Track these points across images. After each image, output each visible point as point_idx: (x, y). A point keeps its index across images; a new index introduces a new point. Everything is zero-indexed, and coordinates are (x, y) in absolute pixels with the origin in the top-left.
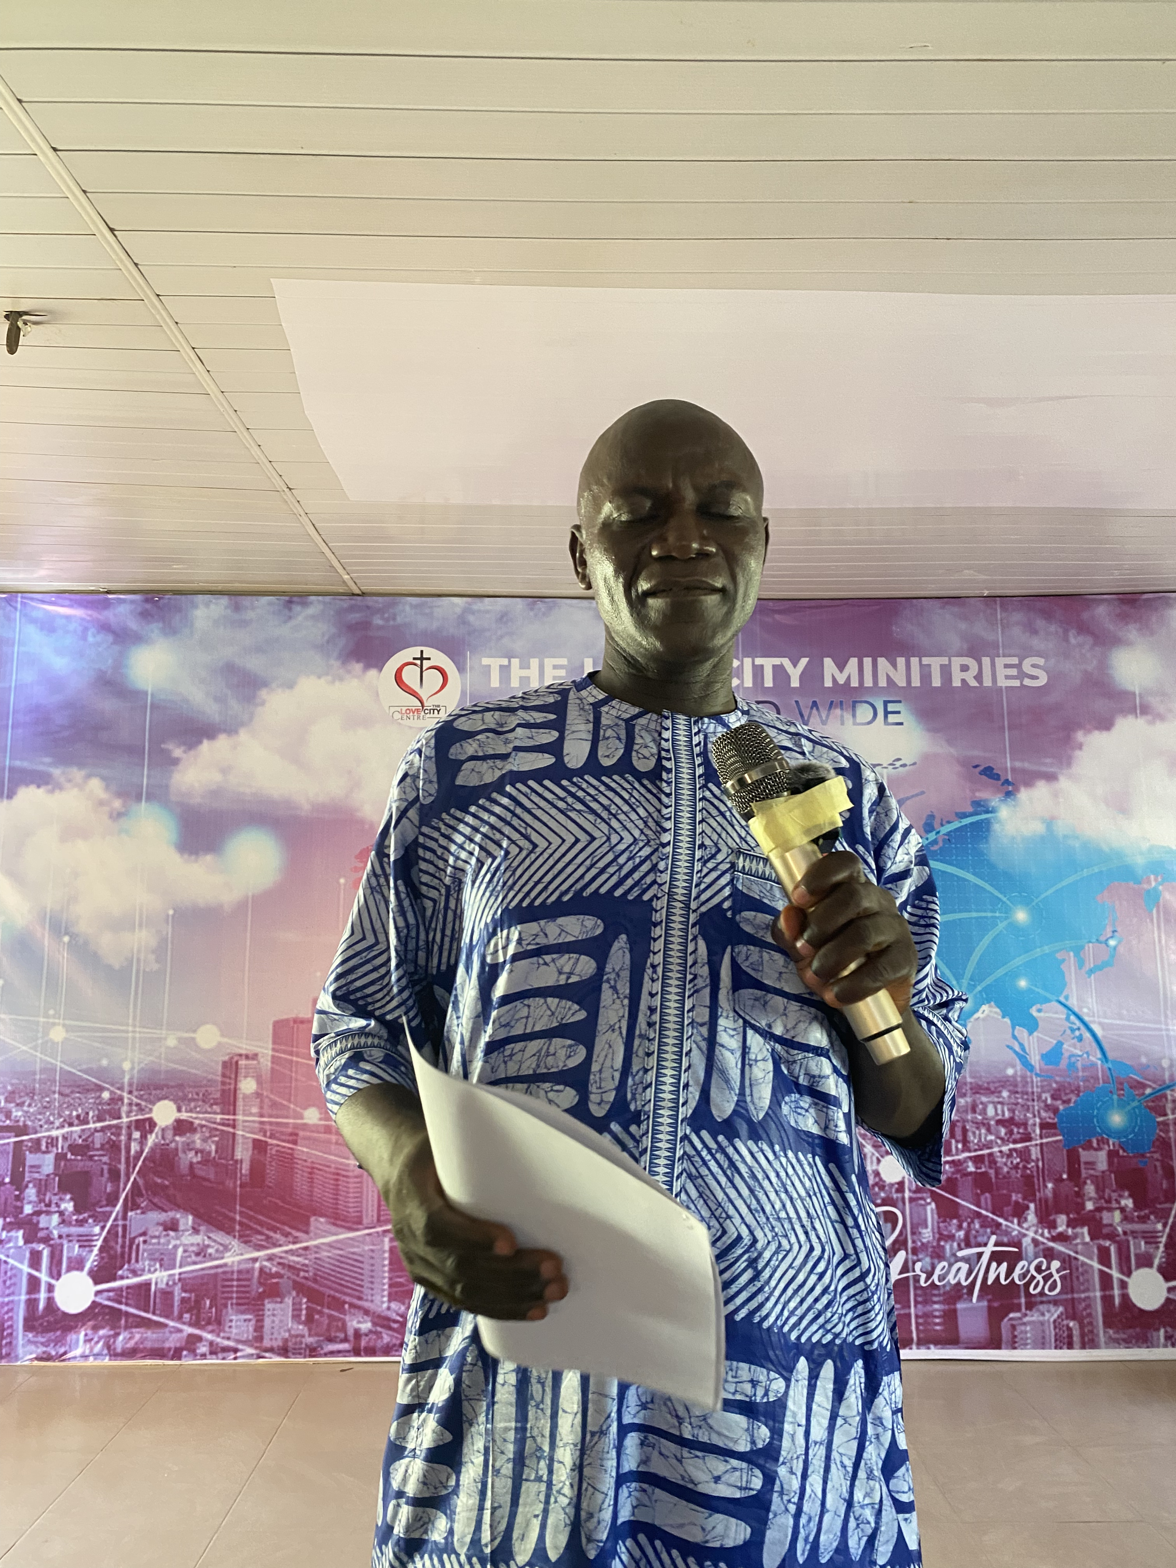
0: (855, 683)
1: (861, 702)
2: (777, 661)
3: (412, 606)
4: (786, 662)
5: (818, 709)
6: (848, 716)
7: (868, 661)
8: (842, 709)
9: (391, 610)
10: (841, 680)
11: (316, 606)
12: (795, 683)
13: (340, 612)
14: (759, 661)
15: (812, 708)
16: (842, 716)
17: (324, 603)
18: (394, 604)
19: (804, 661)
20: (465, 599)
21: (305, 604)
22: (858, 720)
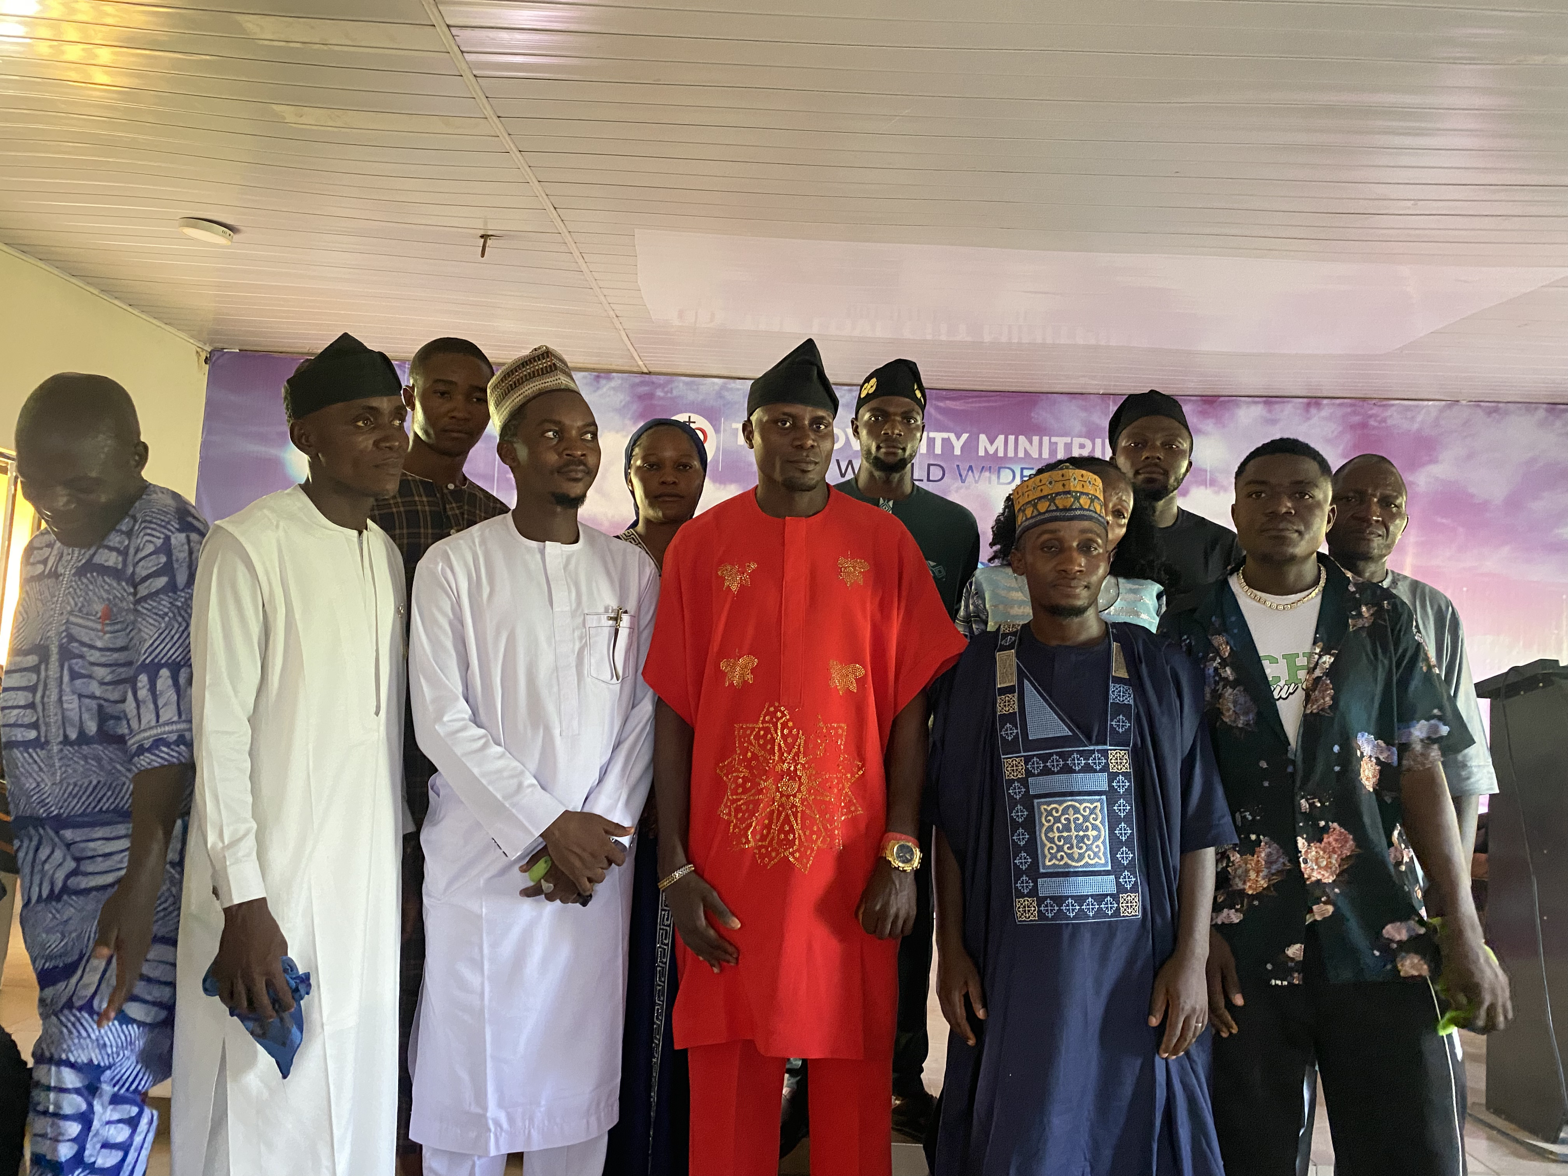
0: (1001, 454)
2: (945, 435)
3: (687, 384)
4: (952, 437)
5: (972, 471)
6: (994, 477)
7: (1011, 438)
8: (990, 472)
9: (670, 386)
10: (991, 451)
11: (617, 380)
13: (634, 386)
15: (968, 471)
16: (990, 478)
17: (623, 379)
18: (672, 382)
19: (965, 436)
20: (722, 380)
21: (609, 379)
22: (1001, 481)
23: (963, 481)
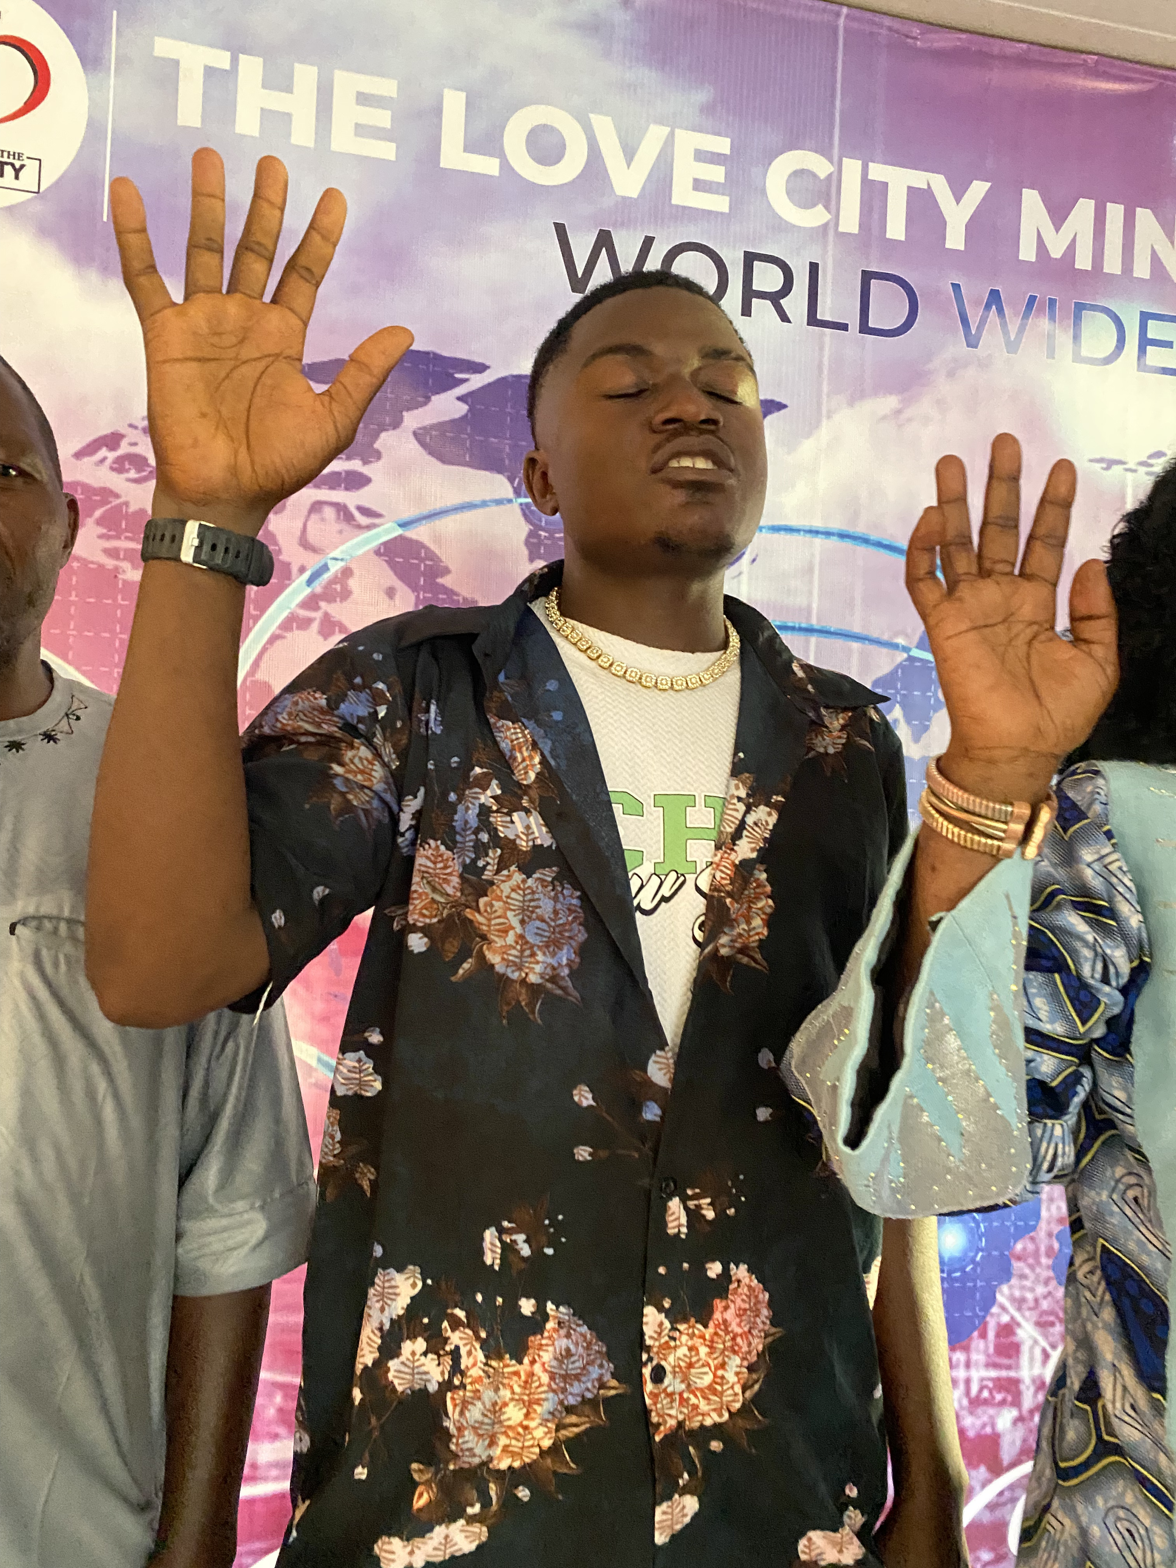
0: (1083, 262)
1: (1094, 308)
2: (919, 179)
4: (939, 184)
5: (1000, 311)
6: (1063, 338)
7: (1115, 212)
8: (1052, 318)
10: (1056, 250)
12: (955, 240)
14: (878, 172)
15: (988, 307)
16: (1051, 337)
19: (979, 189)
22: (1084, 353)
23: (972, 343)
